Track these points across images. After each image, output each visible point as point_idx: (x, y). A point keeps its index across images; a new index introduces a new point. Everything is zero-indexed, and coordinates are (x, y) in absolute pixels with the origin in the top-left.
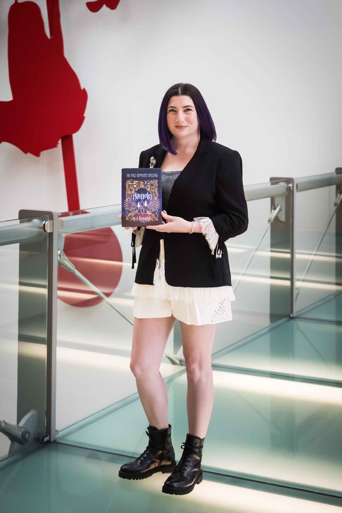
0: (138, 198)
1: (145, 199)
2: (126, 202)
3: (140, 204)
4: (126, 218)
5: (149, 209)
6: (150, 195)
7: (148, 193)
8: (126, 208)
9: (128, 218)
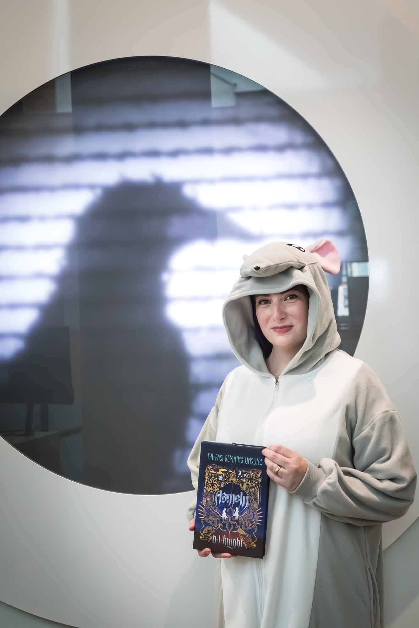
0: (224, 500)
1: (237, 505)
2: (203, 506)
3: (226, 512)
4: (200, 535)
5: (242, 525)
6: (246, 497)
7: (242, 494)
8: (202, 516)
9: (204, 536)
